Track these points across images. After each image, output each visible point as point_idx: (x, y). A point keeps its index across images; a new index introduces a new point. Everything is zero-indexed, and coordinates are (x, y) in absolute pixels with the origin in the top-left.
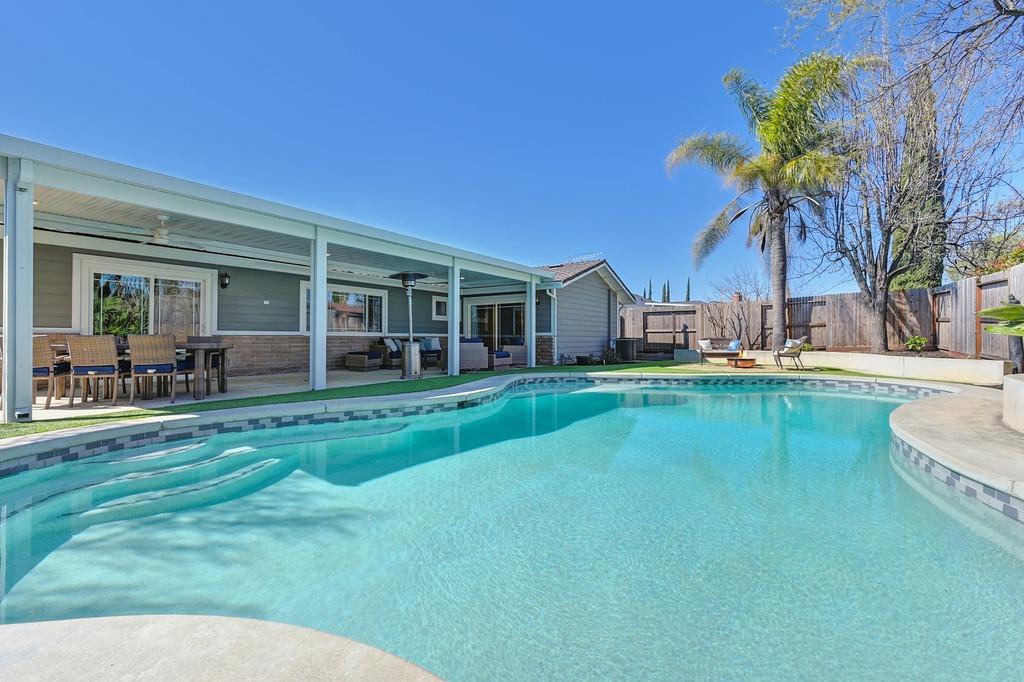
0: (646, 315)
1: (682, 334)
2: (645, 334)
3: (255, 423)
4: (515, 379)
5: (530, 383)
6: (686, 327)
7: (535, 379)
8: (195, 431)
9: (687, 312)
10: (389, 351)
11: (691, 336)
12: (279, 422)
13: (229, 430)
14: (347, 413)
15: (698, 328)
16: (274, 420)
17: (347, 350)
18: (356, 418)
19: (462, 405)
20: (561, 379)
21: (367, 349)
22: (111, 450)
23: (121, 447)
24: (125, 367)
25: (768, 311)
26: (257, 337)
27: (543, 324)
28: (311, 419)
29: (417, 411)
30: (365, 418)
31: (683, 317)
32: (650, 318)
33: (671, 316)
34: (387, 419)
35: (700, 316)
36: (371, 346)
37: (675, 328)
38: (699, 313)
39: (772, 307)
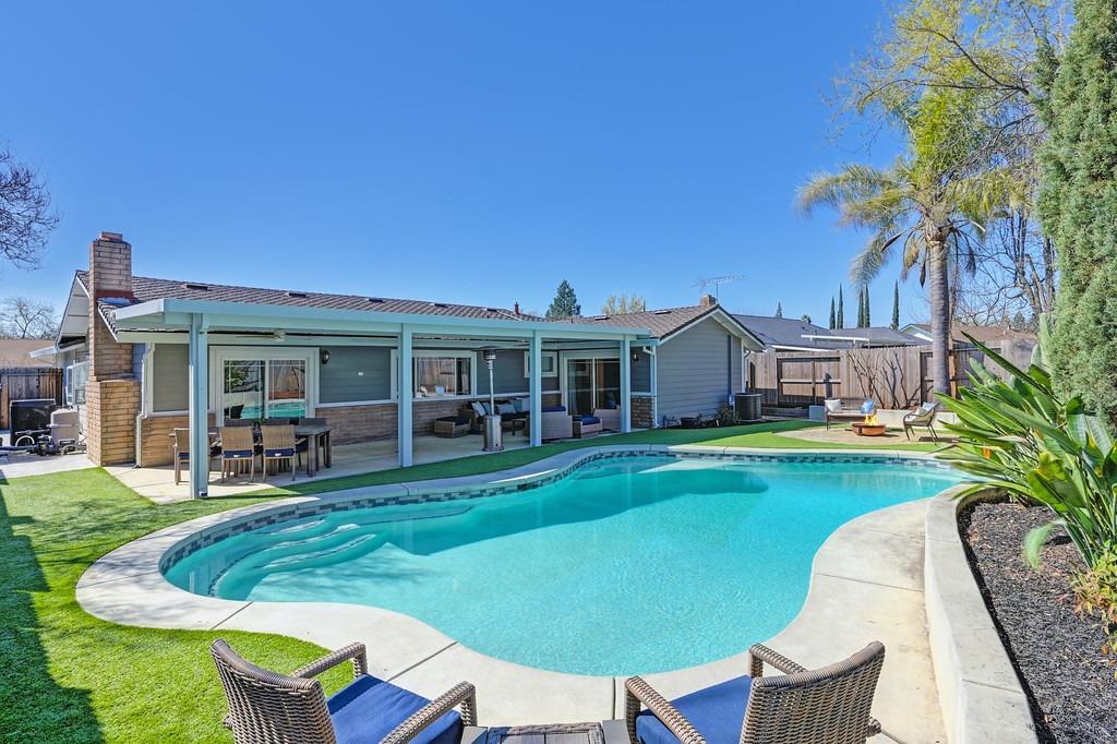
0: (780, 362)
1: (824, 385)
2: (780, 384)
3: (357, 504)
4: (590, 454)
5: (607, 457)
6: (828, 377)
7: (613, 453)
8: (317, 510)
9: (830, 359)
10: (477, 416)
12: (373, 503)
13: (340, 509)
14: (424, 496)
15: (843, 379)
16: (370, 501)
17: (435, 415)
18: (432, 500)
19: (523, 487)
20: (642, 452)
21: (455, 413)
22: (269, 524)
23: (274, 522)
24: (259, 450)
25: (929, 359)
26: (353, 407)
27: (641, 381)
28: (397, 501)
29: (481, 494)
30: (439, 500)
31: (824, 364)
32: (786, 365)
33: (811, 363)
34: (455, 501)
35: (845, 365)
36: (460, 410)
37: (814, 377)
38: (844, 360)
39: (932, 354)
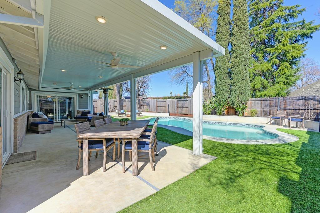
11: (95, 108)
38: (98, 102)
39: (116, 101)
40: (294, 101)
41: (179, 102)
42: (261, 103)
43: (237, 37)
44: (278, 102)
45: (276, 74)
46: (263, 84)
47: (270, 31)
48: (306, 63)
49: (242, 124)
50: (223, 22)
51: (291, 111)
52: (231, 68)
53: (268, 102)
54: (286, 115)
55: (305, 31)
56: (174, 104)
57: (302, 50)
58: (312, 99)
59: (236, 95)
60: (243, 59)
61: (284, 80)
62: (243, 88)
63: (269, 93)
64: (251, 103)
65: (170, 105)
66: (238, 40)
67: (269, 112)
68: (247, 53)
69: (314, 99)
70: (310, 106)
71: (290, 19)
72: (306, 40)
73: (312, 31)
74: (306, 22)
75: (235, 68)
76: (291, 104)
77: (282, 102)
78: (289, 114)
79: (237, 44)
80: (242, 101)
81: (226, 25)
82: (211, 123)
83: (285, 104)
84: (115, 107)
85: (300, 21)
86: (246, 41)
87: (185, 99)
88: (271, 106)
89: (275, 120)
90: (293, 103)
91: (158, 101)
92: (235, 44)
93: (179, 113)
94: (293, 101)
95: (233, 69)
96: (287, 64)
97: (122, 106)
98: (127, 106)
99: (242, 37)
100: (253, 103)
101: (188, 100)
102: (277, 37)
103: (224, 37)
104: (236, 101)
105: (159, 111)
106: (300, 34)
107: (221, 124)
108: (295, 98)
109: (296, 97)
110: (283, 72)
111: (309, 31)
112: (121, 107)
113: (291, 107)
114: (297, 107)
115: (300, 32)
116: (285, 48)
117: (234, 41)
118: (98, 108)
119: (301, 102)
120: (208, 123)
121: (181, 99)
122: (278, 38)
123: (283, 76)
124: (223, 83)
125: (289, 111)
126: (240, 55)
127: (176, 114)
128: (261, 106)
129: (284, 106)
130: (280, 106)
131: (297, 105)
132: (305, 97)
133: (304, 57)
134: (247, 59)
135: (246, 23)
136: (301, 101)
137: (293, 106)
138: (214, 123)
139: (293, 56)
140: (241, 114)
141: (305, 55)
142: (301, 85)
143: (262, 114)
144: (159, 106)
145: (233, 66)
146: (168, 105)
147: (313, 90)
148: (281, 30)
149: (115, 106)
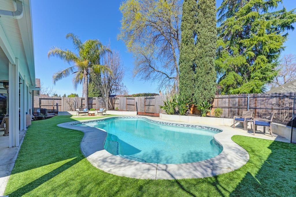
0: (40, 99)
1: (56, 106)
2: (40, 106)
9: (58, 99)
11: (59, 107)
15: (62, 105)
32: (42, 101)
37: (54, 104)
38: (62, 100)
39: (84, 99)
40: (266, 100)
41: (146, 100)
42: (229, 101)
43: (202, 23)
44: (248, 99)
45: (251, 68)
46: (236, 80)
47: (246, 21)
48: (289, 60)
49: (201, 126)
50: (188, 8)
51: (262, 111)
52: (194, 60)
53: (236, 100)
54: (253, 116)
55: (285, 20)
56: (142, 101)
57: (282, 41)
58: (287, 97)
59: (199, 91)
60: (208, 49)
61: (259, 74)
62: (208, 84)
63: (243, 90)
64: (218, 101)
65: (138, 103)
66: (202, 27)
67: (237, 112)
68: (213, 42)
69: (290, 96)
70: (285, 105)
71: (269, 8)
72: (286, 31)
73: (293, 19)
74: (287, 11)
75: (199, 60)
76: (263, 103)
77: (252, 101)
78: (260, 115)
79: (202, 32)
80: (206, 98)
81: (192, 11)
82: (168, 124)
83: (255, 103)
84: (83, 106)
85: (280, 10)
86: (213, 28)
87: (152, 97)
88: (239, 105)
89: (241, 123)
90: (265, 101)
91: (128, 99)
92: (200, 32)
93: (146, 111)
94: (264, 99)
95: (197, 61)
96: (264, 57)
97: (92, 104)
98: (96, 105)
99: (207, 23)
100: (220, 101)
101: (154, 98)
102: (253, 27)
103: (189, 24)
104: (199, 98)
105: (129, 110)
106: (280, 23)
107: (179, 125)
108: (267, 95)
109: (269, 94)
110: (259, 66)
111: (290, 20)
112: (90, 105)
113: (263, 106)
114: (269, 107)
115: (279, 22)
116: (261, 38)
117: (198, 28)
118: (62, 107)
119: (274, 101)
120: (165, 123)
121: (148, 97)
122: (255, 29)
123: (259, 71)
124: (187, 77)
125: (260, 111)
126: (205, 44)
127: (143, 113)
128: (229, 105)
129: (254, 105)
130: (250, 104)
131: (270, 104)
132: (280, 94)
133: (283, 49)
134: (212, 49)
135: (212, 7)
136: (275, 99)
137: (265, 105)
138: (171, 124)
139: (270, 48)
140: (204, 114)
141: (285, 47)
142: (283, 83)
143: (230, 115)
144: (129, 104)
145: (196, 58)
146: (137, 103)
147: (294, 87)
148: (258, 20)
149: (83, 104)
